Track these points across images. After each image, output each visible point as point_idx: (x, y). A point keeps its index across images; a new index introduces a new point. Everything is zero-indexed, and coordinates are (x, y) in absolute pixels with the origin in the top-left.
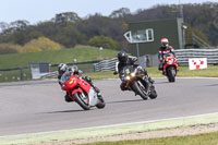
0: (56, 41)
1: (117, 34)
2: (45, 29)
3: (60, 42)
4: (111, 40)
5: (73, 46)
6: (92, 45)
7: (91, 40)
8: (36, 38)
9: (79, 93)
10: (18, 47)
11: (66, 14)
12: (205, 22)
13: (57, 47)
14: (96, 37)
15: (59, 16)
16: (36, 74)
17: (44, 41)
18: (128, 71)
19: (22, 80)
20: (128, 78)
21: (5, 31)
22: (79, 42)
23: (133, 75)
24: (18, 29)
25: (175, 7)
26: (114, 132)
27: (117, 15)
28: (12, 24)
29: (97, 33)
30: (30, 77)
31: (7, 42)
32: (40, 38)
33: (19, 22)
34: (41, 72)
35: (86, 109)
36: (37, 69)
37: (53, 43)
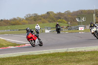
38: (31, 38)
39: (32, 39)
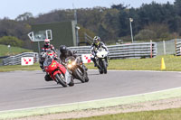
1: (22, 35)
4: (17, 39)
7: (1, 40)
12: (95, 24)
25: (69, 12)
27: (22, 19)
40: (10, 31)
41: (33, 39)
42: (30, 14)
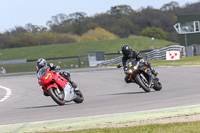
0: (111, 32)
1: (167, 26)
2: (101, 21)
3: (115, 33)
5: (127, 36)
6: (144, 35)
7: (144, 31)
8: (93, 28)
9: (54, 89)
10: (76, 37)
11: (121, 7)
13: (112, 37)
14: (148, 29)
15: (114, 8)
16: (93, 62)
17: (100, 32)
18: (130, 64)
19: (79, 67)
20: (131, 71)
21: (65, 22)
22: (132, 33)
23: (135, 68)
24: (76, 20)
26: (164, 115)
27: (168, 8)
28: (71, 15)
29: (149, 25)
30: (87, 64)
31: (66, 32)
32: (96, 29)
33: (77, 14)
34: (98, 60)
35: (60, 104)
36: (94, 58)
37: (108, 33)
38: (53, 82)
39: (55, 85)
40: (155, 22)
41: (180, 31)
42: (176, 3)
